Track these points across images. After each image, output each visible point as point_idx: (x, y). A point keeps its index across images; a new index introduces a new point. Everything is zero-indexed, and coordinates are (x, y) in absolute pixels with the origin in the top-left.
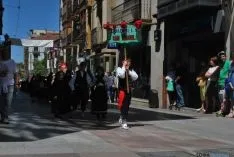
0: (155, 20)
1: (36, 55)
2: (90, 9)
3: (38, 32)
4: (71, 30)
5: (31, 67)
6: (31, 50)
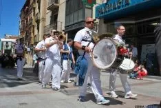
1: (7, 46)
3: (8, 36)
6: (5, 43)
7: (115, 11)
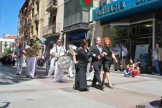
0: (62, 33)
1: (6, 46)
2: (32, 27)
3: (7, 35)
4: (23, 36)
5: (3, 51)
6: (3, 43)
7: (110, 14)
